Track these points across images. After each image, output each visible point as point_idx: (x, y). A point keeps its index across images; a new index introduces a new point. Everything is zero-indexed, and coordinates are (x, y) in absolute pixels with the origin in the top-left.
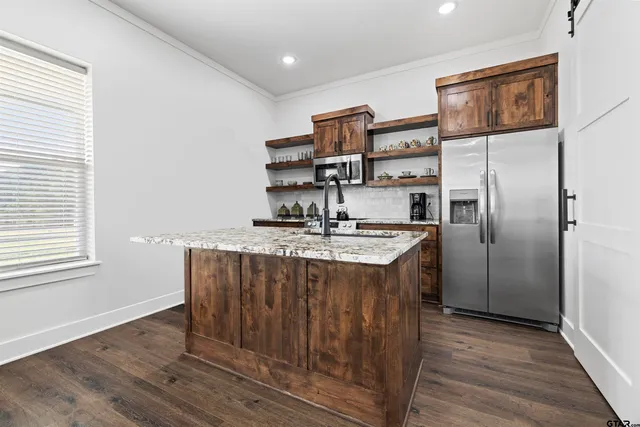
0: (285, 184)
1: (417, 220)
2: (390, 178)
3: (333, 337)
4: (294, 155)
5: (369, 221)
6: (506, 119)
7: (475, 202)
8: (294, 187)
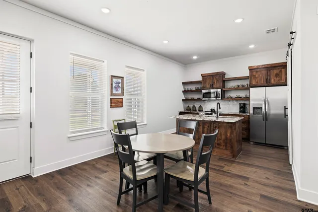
0: (190, 98)
1: (242, 113)
2: (231, 97)
3: (220, 139)
4: (194, 87)
5: (224, 113)
6: (272, 81)
7: (262, 108)
8: (193, 100)
